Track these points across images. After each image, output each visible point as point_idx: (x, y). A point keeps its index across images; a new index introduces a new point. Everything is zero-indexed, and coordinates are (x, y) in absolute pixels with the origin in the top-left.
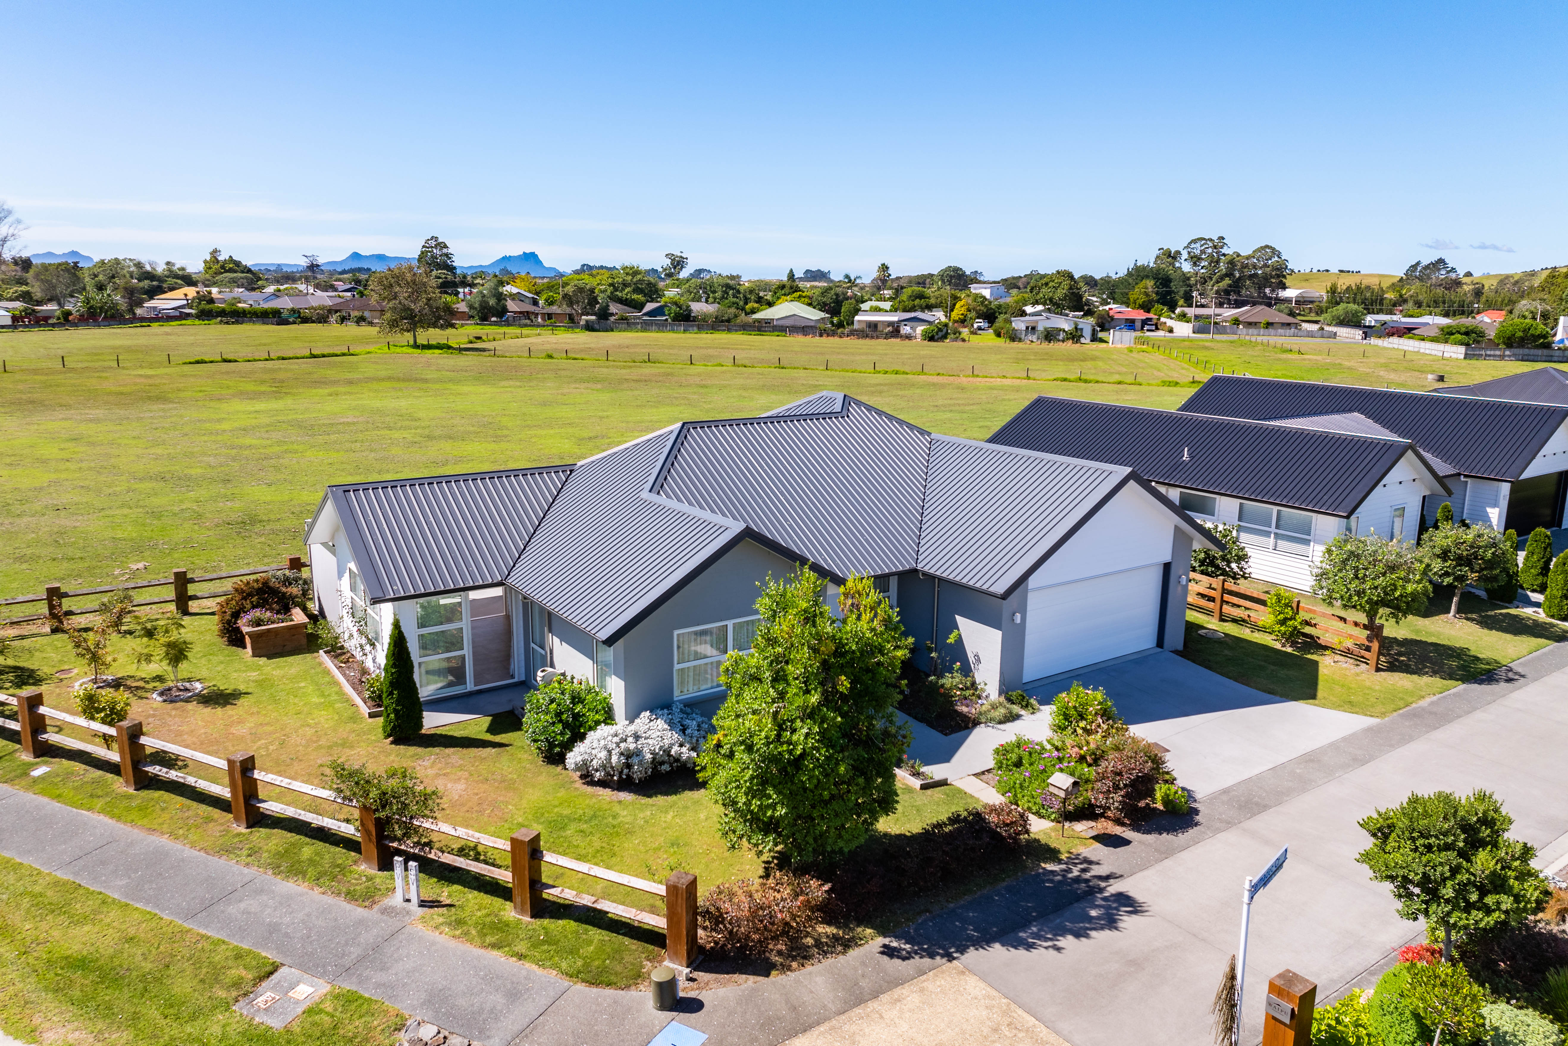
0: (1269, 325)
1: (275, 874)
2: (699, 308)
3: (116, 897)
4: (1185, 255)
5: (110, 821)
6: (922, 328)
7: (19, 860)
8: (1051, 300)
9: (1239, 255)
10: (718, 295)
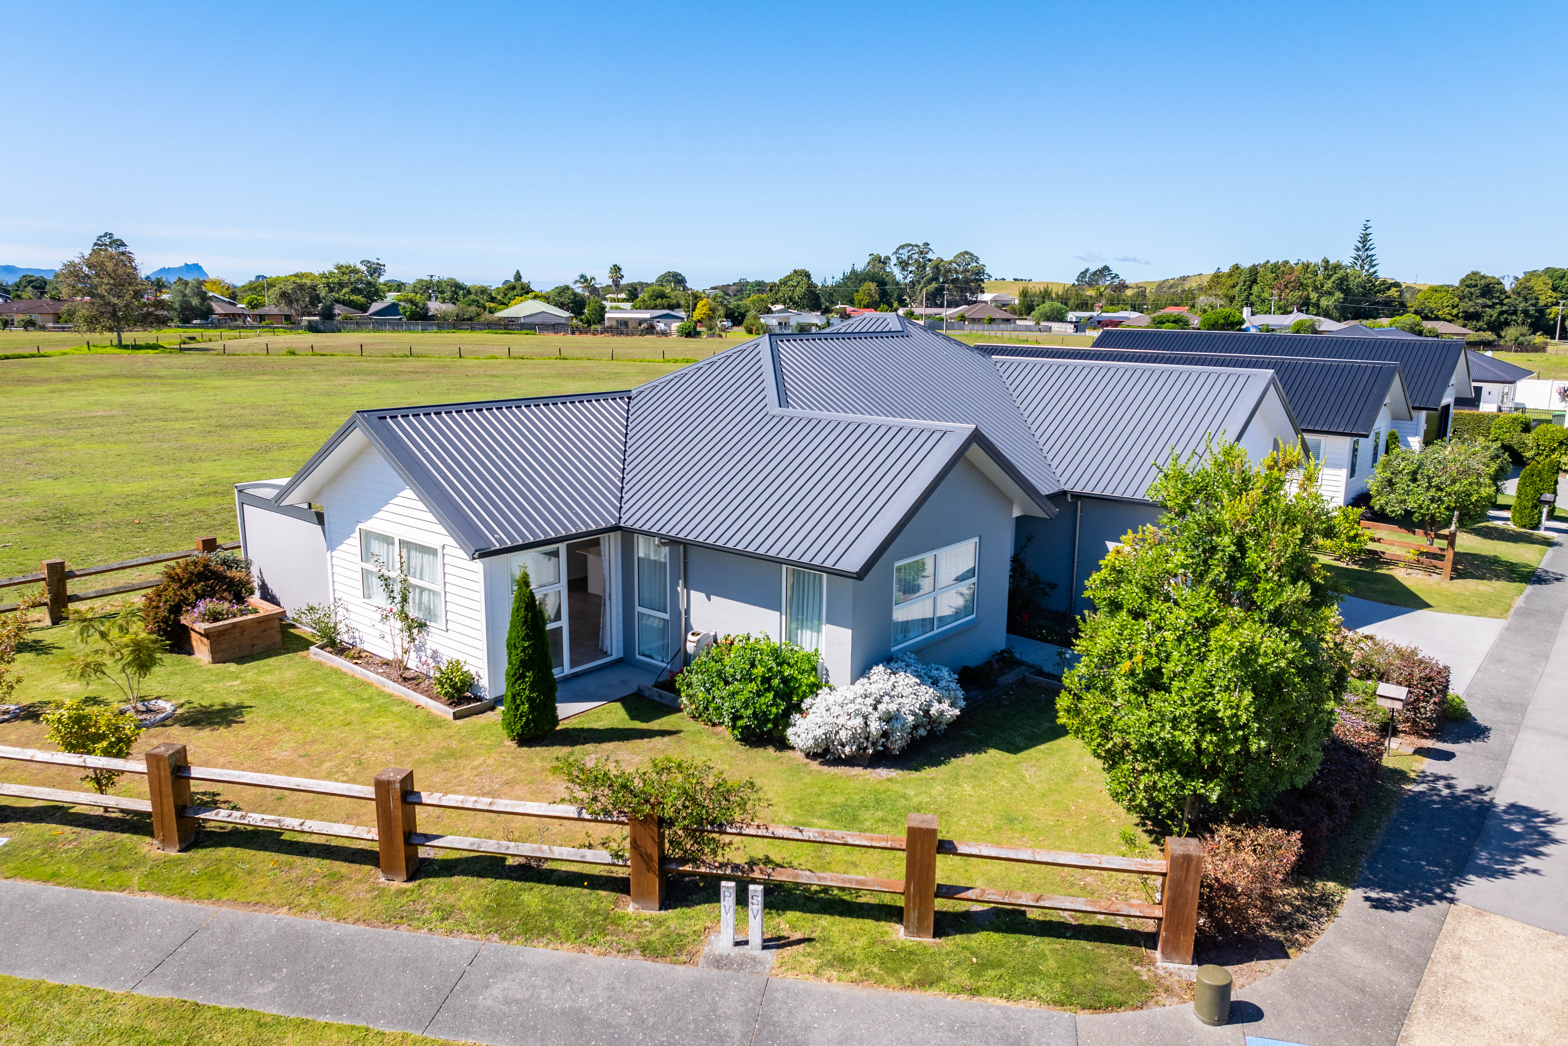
0: (992, 321)
1: (504, 939)
2: (435, 306)
3: (274, 1012)
4: (894, 260)
5: (170, 901)
6: (678, 324)
7: (53, 982)
8: (791, 299)
9: (942, 260)
10: (447, 295)
